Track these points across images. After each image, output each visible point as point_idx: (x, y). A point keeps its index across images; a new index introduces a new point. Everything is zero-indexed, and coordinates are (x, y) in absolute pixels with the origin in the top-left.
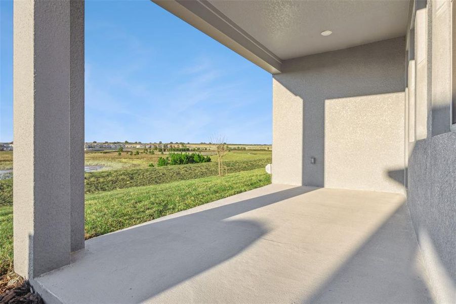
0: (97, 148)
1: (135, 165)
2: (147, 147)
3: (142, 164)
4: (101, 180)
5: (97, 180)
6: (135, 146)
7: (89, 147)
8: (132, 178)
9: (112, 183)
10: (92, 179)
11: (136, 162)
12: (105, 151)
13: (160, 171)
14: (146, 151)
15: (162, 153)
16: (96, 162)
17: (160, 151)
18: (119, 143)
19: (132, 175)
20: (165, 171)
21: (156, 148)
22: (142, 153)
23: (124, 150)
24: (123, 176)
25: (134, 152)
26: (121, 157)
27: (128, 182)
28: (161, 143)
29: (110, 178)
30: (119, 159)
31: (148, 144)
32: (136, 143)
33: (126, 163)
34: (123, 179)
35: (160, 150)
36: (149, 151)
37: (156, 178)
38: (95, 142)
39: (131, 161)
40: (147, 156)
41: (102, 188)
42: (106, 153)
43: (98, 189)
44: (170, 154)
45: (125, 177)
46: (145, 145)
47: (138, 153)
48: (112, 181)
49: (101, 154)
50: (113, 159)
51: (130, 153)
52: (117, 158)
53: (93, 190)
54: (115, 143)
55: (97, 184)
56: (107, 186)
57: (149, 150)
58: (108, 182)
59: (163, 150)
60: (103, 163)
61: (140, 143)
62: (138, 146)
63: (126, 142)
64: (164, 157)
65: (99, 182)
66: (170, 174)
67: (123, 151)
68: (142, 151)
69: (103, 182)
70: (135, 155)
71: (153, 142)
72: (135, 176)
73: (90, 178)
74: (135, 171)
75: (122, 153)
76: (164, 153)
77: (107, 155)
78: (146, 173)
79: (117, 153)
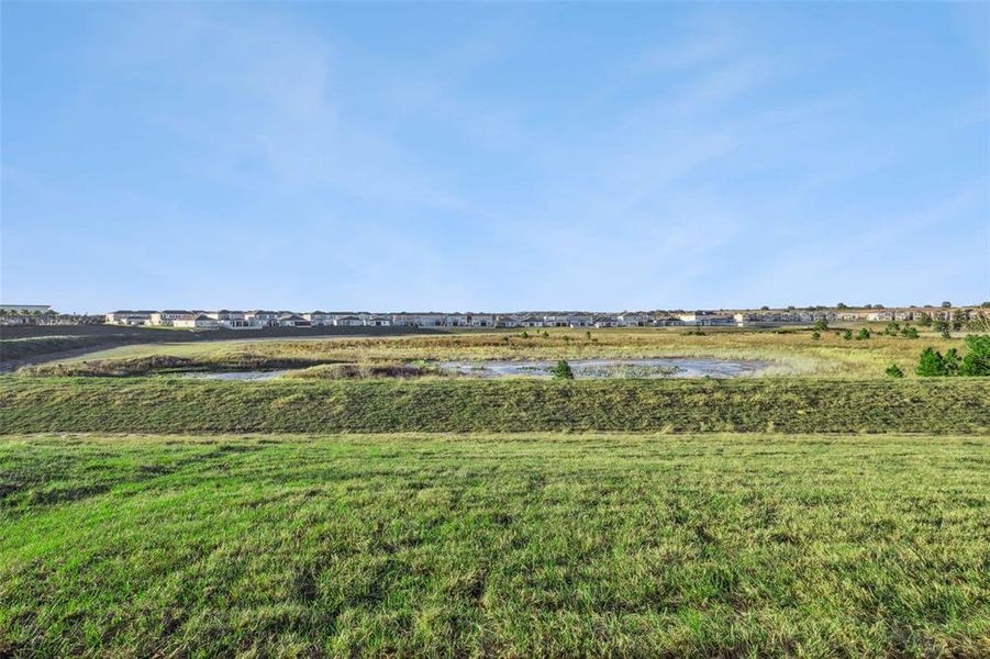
0: (768, 321)
1: (850, 367)
2: (900, 317)
3: (870, 363)
4: (737, 398)
5: (728, 398)
6: (863, 315)
7: (751, 320)
8: (813, 403)
9: (761, 409)
10: (718, 395)
11: (857, 357)
12: (785, 328)
13: (905, 391)
14: (893, 330)
15: (947, 336)
16: (757, 354)
17: (940, 330)
18: (821, 308)
19: (817, 393)
20: (923, 393)
21: (927, 321)
22: (879, 334)
23: (829, 326)
24: (790, 396)
25: (857, 330)
26: (819, 343)
27: (800, 412)
28: (947, 305)
29: (758, 397)
30: (814, 349)
31: (902, 311)
32: (869, 307)
33: (826, 358)
34: (790, 403)
35: (943, 326)
36: (902, 327)
37: (886, 409)
38: (766, 308)
39: (843, 356)
40: (892, 341)
41: (733, 418)
42: (784, 332)
43: (725, 420)
44: (970, 339)
45: (796, 399)
46: (893, 311)
47: (866, 335)
48: (761, 403)
49: (772, 335)
50: (800, 346)
51: (843, 334)
52: (809, 346)
53: (713, 419)
54: (812, 309)
55: (727, 406)
56: (748, 416)
57: (903, 325)
58: (751, 407)
59: (952, 326)
60: (771, 357)
61: (880, 308)
62: (872, 317)
63: (842, 307)
64: (944, 348)
65: (732, 404)
66: (941, 403)
67: (828, 329)
68: (882, 329)
69: (741, 404)
70: (858, 339)
71: (920, 305)
72: (825, 398)
73: (713, 392)
74: (827, 385)
75: (823, 334)
76: (954, 335)
77: (788, 337)
78: (858, 394)
79: (810, 335)
